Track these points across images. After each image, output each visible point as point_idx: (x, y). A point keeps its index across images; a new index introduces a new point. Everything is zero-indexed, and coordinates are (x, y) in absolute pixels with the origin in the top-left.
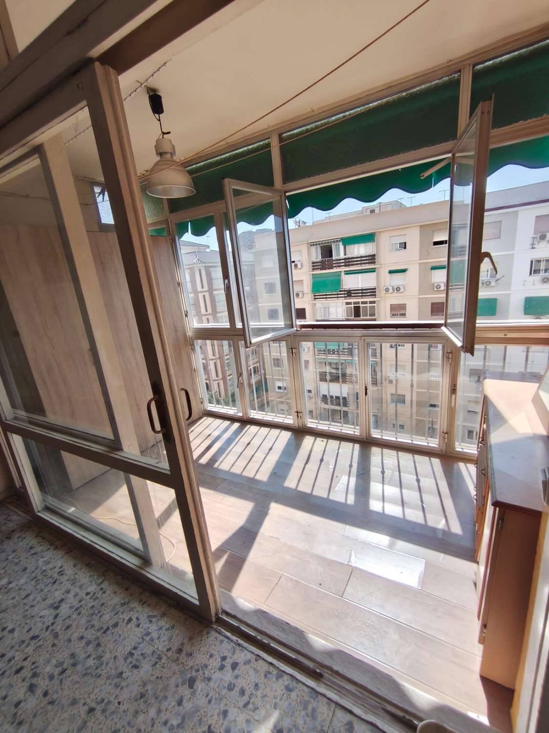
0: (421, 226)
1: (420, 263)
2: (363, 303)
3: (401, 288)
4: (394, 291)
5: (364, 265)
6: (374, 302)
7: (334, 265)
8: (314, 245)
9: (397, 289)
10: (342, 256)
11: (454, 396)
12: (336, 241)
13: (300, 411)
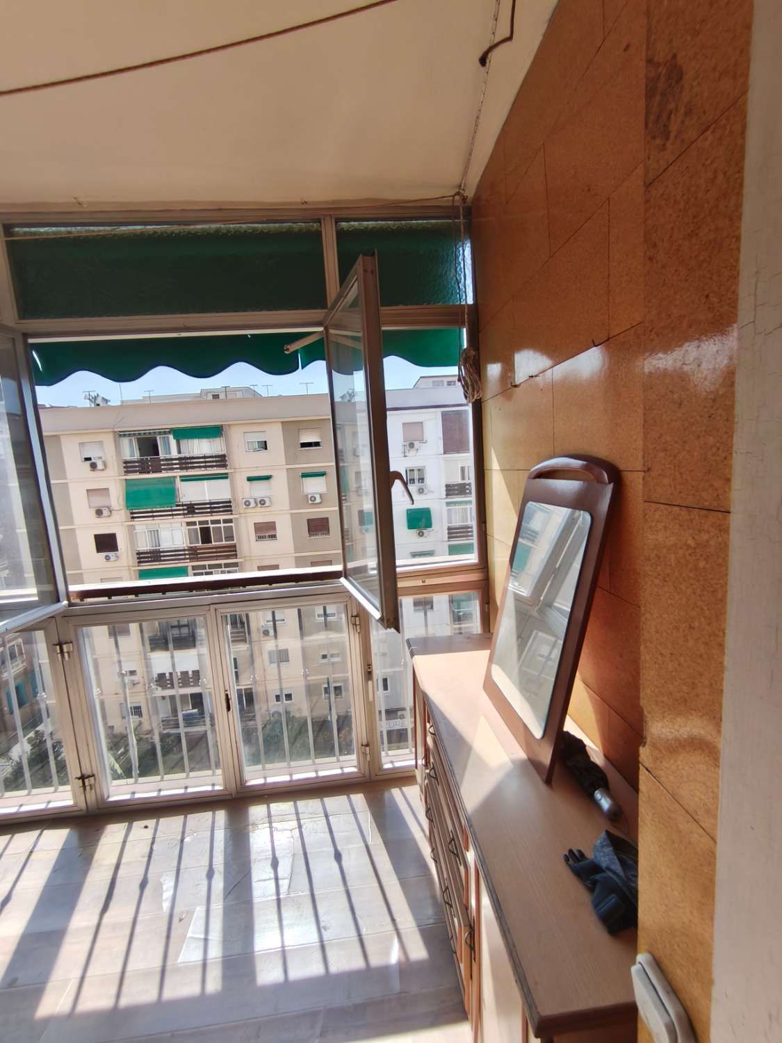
0: (282, 422)
1: (287, 469)
2: (213, 522)
3: (267, 500)
4: (257, 504)
5: (211, 469)
6: (230, 521)
7: (163, 467)
8: (125, 435)
9: (260, 502)
10: (174, 453)
11: (370, 683)
12: (165, 433)
13: (89, 773)
